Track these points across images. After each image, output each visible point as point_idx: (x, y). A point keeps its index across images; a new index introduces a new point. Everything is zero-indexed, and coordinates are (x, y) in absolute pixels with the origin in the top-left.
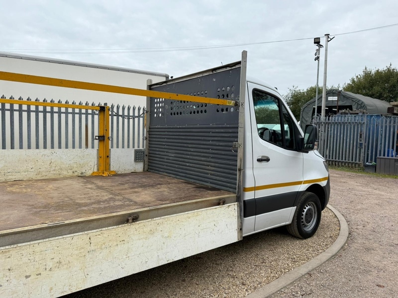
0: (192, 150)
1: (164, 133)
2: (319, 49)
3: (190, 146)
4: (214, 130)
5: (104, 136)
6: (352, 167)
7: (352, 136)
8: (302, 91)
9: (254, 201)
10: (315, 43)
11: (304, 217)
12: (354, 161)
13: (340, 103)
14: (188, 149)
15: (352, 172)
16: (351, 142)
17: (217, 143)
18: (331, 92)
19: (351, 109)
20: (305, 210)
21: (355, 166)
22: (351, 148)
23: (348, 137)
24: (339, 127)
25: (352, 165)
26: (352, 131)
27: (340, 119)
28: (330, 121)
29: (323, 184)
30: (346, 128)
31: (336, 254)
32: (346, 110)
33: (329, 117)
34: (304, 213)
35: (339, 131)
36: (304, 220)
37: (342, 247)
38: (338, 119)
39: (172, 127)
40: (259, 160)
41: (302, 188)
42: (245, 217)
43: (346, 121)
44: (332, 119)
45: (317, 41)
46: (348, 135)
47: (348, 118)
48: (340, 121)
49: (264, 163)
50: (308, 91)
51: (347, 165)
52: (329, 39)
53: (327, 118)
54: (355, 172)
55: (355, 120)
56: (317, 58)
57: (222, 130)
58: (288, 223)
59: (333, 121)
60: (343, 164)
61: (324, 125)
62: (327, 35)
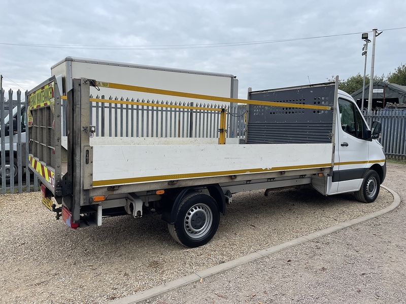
0: (291, 138)
1: (264, 127)
2: (367, 44)
3: (288, 136)
4: (311, 125)
5: (223, 129)
6: (399, 160)
7: (399, 130)
8: (342, 82)
9: (339, 172)
10: (363, 38)
11: (368, 187)
12: (401, 154)
13: (387, 96)
14: (287, 138)
15: (399, 163)
16: (399, 135)
17: (314, 134)
18: (377, 84)
19: (398, 102)
20: (369, 182)
21: (402, 158)
22: (398, 141)
23: (396, 131)
24: (386, 121)
25: (399, 157)
26: (400, 124)
27: (387, 112)
28: (377, 115)
29: (382, 164)
30: (393, 121)
31: (393, 210)
32: (394, 103)
33: (376, 111)
34: (368, 184)
35: (386, 124)
36: (368, 189)
37: (397, 207)
38: (386, 113)
39: (271, 122)
40: (342, 145)
41: (368, 166)
42: (332, 182)
43: (394, 115)
44: (379, 113)
45: (365, 37)
46: (396, 128)
47: (396, 113)
48: (387, 115)
49: (345, 147)
50: (349, 81)
51: (393, 157)
52: (377, 34)
53: (375, 112)
54: (402, 164)
55: (403, 114)
56: (365, 53)
57: (318, 125)
58: (357, 190)
59: (381, 115)
60: (390, 157)
61: (371, 119)
62: (375, 30)
